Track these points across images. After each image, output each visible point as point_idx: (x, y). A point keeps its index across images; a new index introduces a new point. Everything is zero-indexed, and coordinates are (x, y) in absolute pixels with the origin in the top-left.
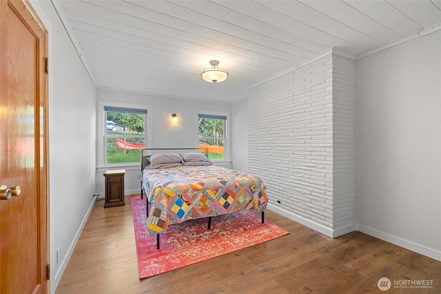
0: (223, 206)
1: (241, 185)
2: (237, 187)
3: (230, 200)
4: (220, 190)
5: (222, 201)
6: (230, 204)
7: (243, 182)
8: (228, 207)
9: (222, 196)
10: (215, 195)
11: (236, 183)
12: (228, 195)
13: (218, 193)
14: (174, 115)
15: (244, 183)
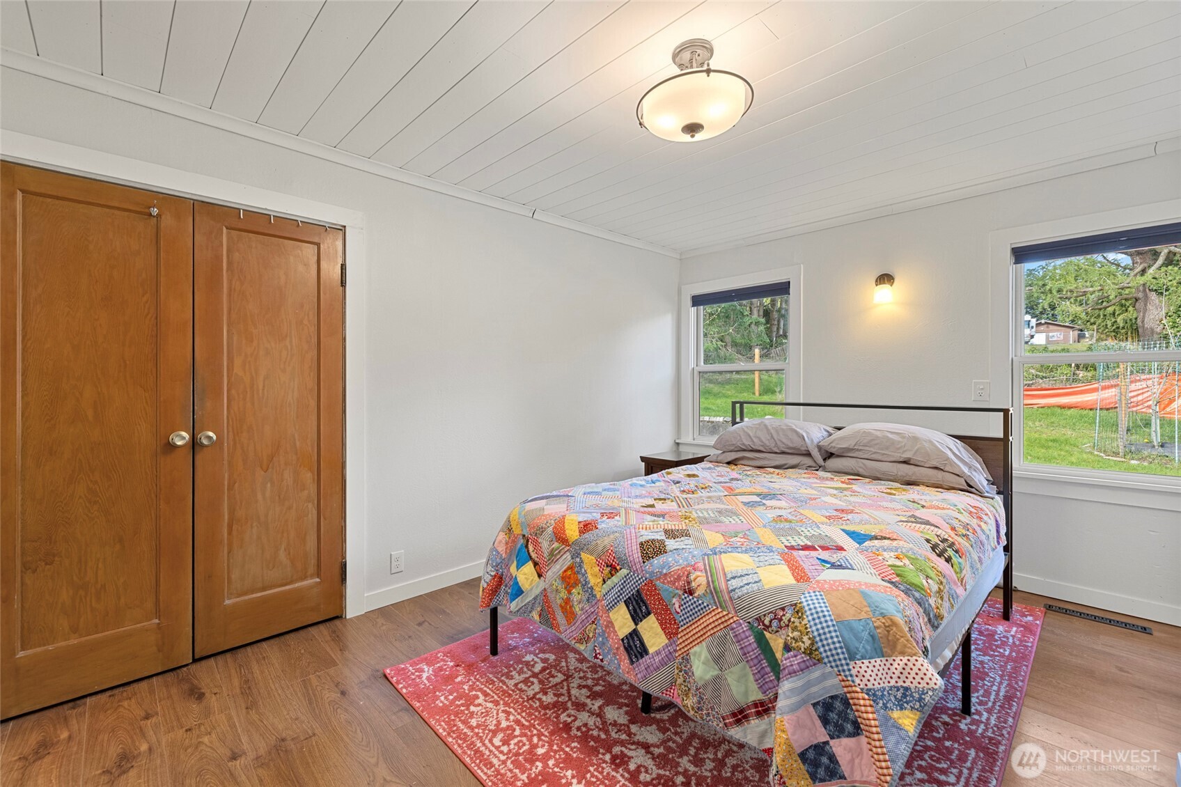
0: (623, 640)
1: (713, 592)
2: (691, 595)
3: (652, 633)
4: (624, 572)
5: (622, 621)
6: (651, 650)
7: (734, 583)
8: (638, 660)
9: (625, 601)
10: (604, 581)
11: (698, 573)
12: (646, 607)
13: (613, 582)
14: (886, 278)
15: (734, 590)
